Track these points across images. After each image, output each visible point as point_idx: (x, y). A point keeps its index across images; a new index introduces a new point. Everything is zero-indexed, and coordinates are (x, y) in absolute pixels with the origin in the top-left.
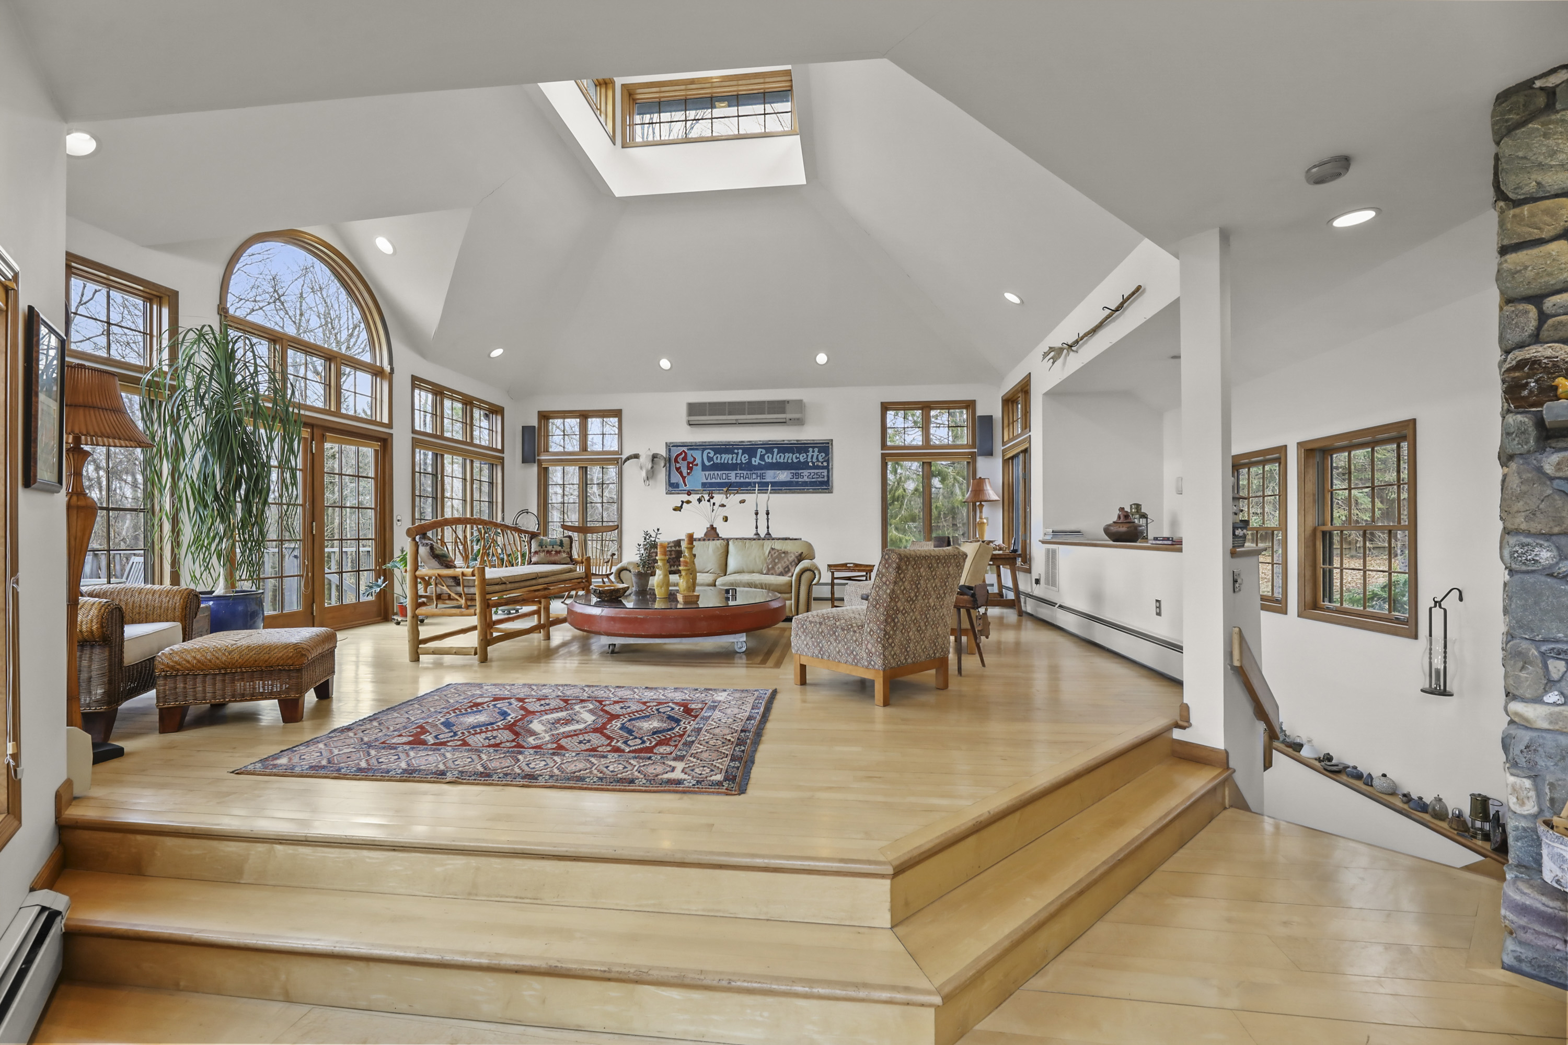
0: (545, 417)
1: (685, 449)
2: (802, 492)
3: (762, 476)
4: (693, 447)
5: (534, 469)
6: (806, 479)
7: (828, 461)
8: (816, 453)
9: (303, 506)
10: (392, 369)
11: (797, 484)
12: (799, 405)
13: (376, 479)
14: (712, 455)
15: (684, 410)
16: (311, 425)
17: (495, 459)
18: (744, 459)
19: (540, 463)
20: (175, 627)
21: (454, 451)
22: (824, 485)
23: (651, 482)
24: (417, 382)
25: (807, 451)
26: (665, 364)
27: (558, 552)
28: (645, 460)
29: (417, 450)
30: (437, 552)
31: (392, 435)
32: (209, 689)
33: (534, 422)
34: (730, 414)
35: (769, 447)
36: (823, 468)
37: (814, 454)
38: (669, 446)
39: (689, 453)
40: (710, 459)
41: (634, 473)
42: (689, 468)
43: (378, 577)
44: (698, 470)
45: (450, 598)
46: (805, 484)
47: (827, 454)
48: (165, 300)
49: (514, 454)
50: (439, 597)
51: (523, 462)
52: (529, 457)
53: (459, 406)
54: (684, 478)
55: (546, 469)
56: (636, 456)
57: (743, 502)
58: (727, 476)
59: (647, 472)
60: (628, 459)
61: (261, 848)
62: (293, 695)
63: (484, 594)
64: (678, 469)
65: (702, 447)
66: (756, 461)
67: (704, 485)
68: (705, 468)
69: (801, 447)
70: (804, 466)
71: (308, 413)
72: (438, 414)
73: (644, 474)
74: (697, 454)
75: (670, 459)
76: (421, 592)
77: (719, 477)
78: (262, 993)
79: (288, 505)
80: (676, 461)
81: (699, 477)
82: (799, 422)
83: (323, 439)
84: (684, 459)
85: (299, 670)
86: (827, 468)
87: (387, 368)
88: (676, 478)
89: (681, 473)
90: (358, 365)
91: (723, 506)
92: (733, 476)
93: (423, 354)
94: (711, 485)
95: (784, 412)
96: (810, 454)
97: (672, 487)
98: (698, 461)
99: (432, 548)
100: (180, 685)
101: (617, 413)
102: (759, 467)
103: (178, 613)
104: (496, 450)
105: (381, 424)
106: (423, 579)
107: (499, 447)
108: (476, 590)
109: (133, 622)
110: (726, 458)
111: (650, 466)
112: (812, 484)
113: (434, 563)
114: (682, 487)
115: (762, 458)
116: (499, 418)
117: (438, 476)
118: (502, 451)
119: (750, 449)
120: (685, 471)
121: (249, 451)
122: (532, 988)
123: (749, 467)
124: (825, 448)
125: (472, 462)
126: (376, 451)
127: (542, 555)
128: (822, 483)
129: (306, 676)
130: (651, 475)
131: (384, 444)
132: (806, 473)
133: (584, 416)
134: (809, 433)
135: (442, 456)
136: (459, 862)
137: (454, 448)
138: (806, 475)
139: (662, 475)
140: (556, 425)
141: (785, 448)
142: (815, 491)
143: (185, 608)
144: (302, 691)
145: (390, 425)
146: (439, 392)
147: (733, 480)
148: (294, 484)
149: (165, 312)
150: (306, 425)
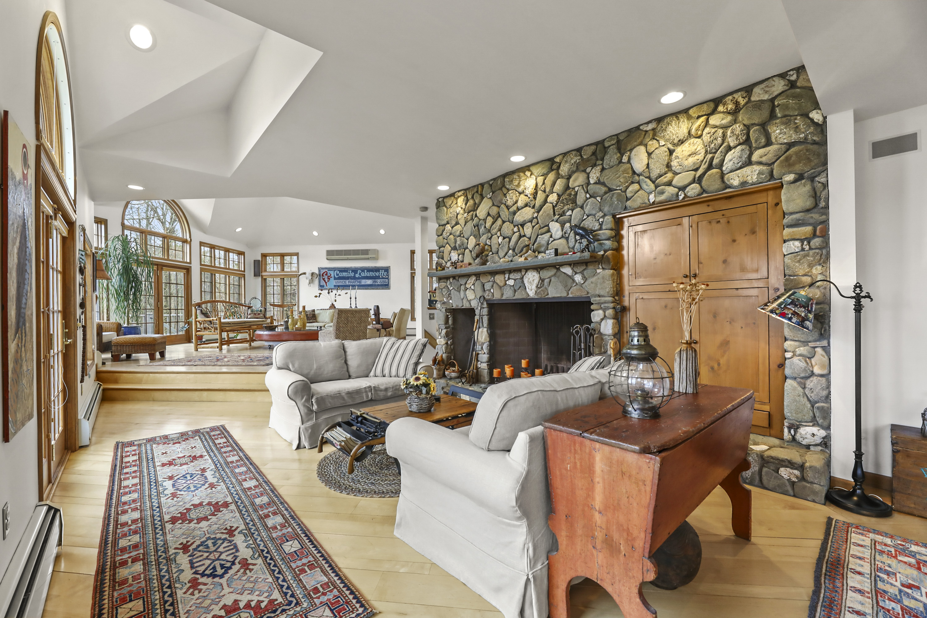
0: (264, 256)
1: (326, 270)
2: (377, 289)
3: (360, 282)
4: (330, 269)
5: (260, 279)
6: (379, 283)
7: (388, 276)
8: (383, 272)
9: (154, 296)
10: (191, 240)
11: (375, 285)
12: (376, 252)
13: (184, 285)
14: (338, 273)
15: (325, 253)
16: (157, 264)
17: (242, 275)
18: (352, 274)
19: (262, 276)
20: (115, 333)
21: (220, 272)
22: (386, 286)
23: (311, 285)
24: (202, 244)
25: (379, 271)
26: (315, 233)
27: (259, 314)
28: (308, 275)
29: (203, 273)
30: (204, 312)
31: (191, 267)
32: (127, 349)
33: (260, 259)
34: (345, 255)
35: (363, 269)
36: (386, 278)
37: (382, 272)
38: (320, 269)
39: (328, 272)
40: (337, 275)
41: (304, 281)
42: (328, 279)
43: (185, 324)
44: (332, 279)
45: (209, 329)
46: (378, 285)
47: (388, 273)
48: (103, 223)
49: (249, 273)
50: (205, 328)
51: (255, 276)
52: (257, 274)
53: (222, 253)
54: (326, 283)
55: (265, 279)
56: (305, 273)
57: (346, 293)
58: (345, 282)
59: (309, 281)
60: (301, 275)
61: (146, 375)
62: (153, 352)
63: (221, 327)
64: (323, 279)
65: (334, 269)
66: (357, 276)
67: (335, 286)
68: (335, 279)
69: (377, 270)
70: (378, 277)
71: (156, 260)
72: (213, 257)
73: (308, 281)
74: (332, 273)
75: (320, 275)
76: (199, 326)
77: (341, 282)
78: (147, 400)
79: (149, 296)
80: (323, 275)
81: (333, 282)
82: (376, 259)
83: (162, 269)
84: (326, 275)
85: (154, 345)
86: (388, 278)
87: (189, 240)
88: (323, 283)
89: (325, 281)
90: (176, 239)
91: (340, 295)
92: (347, 282)
93: (205, 232)
94: (339, 286)
95: (368, 255)
96: (380, 273)
97: (321, 287)
98: (332, 275)
99: (201, 311)
100: (119, 348)
101: (297, 254)
102: (359, 278)
103: (115, 329)
104: (241, 271)
105: (186, 263)
106: (199, 322)
107: (243, 270)
108: (218, 326)
109: (106, 332)
110: (344, 274)
111: (310, 278)
112: (381, 285)
113: (203, 316)
114: (325, 287)
115: (360, 274)
116: (243, 256)
117: (213, 283)
118: (244, 271)
119: (355, 270)
120: (326, 280)
121: (135, 277)
122: (205, 393)
123: (354, 278)
124: (387, 270)
125: (229, 276)
126: (184, 274)
127: (252, 315)
128: (386, 285)
129: (157, 347)
130: (311, 282)
131: (188, 270)
132: (379, 280)
133: (282, 256)
134: (380, 264)
135: (215, 275)
136: (193, 375)
137: (221, 271)
138: (379, 282)
139: (316, 281)
140: (269, 260)
141: (370, 270)
142: (383, 289)
143: (117, 328)
144: (156, 351)
145: (190, 263)
146: (213, 247)
147: (348, 284)
148: (151, 288)
149: (103, 226)
150: (156, 265)
